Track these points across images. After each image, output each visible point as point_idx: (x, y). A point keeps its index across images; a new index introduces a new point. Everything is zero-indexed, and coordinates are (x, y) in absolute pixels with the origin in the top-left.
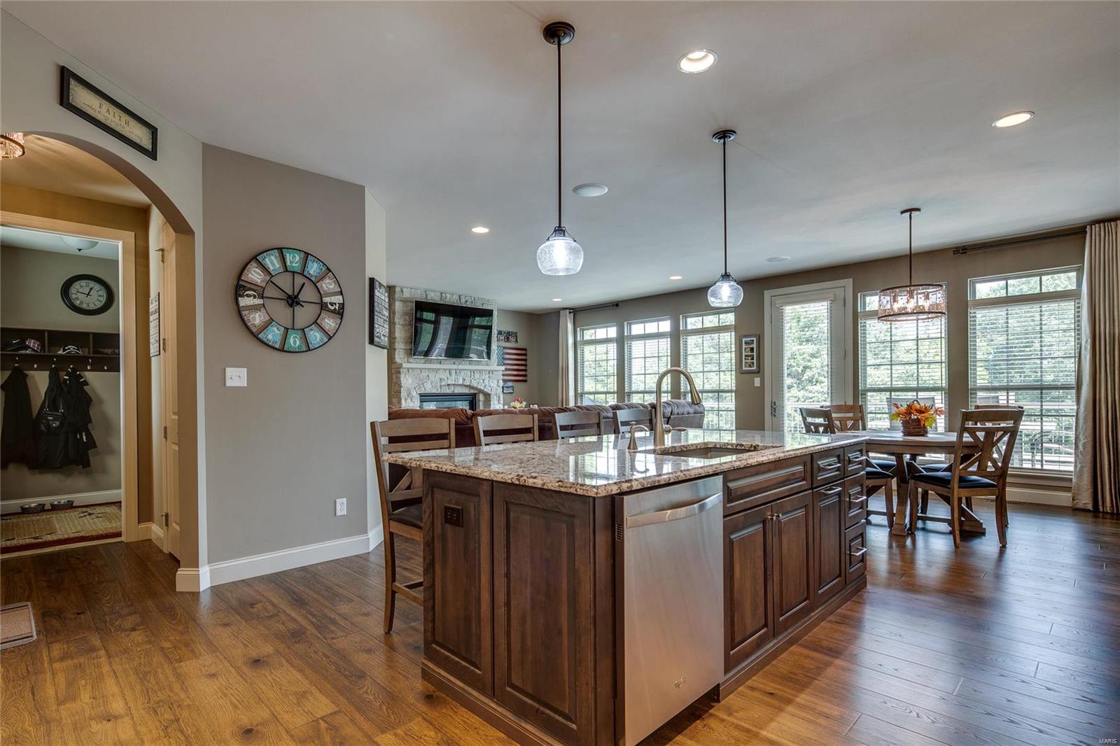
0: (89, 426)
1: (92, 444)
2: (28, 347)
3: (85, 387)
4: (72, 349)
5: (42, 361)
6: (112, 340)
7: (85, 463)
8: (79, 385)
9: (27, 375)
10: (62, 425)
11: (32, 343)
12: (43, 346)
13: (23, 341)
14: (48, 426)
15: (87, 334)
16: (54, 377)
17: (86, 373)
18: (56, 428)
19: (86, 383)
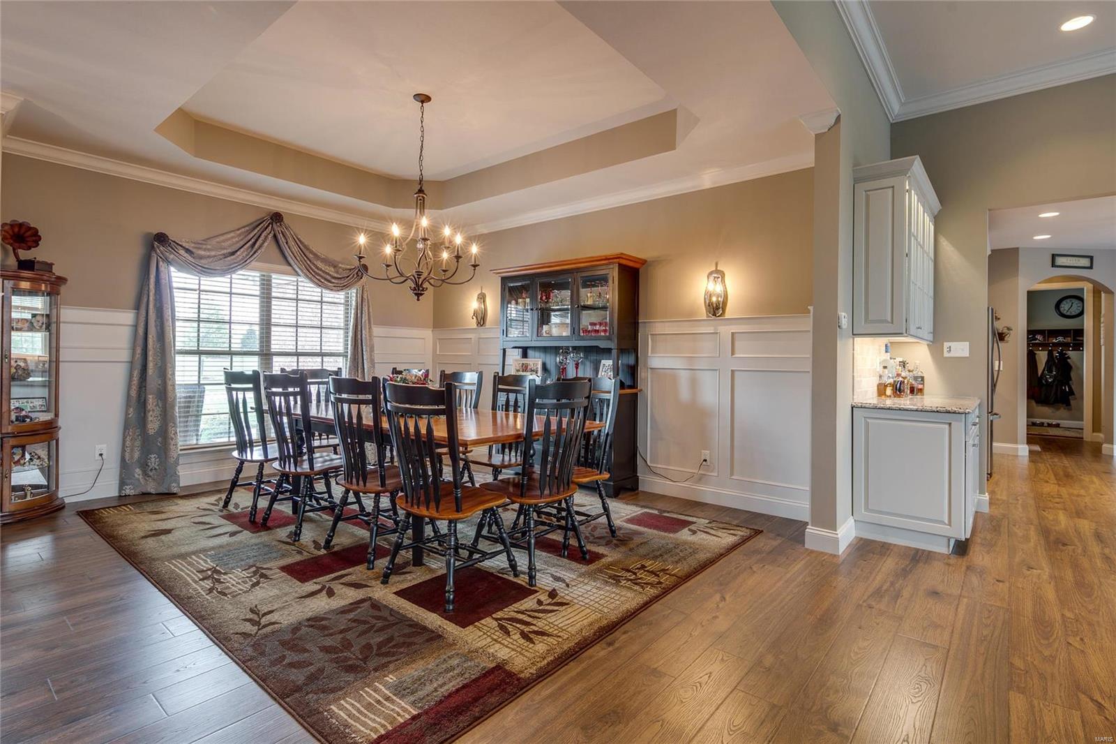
0: (1070, 382)
1: (1071, 392)
2: (1037, 339)
3: (1069, 360)
4: (1060, 339)
5: (1044, 346)
6: (1079, 333)
7: (1068, 404)
8: (1064, 359)
9: (1035, 354)
10: (1054, 381)
11: (1039, 337)
12: (1044, 337)
13: (1034, 336)
14: (1047, 381)
15: (1070, 330)
16: (1050, 354)
17: (1069, 352)
18: (1051, 382)
19: (1069, 358)
